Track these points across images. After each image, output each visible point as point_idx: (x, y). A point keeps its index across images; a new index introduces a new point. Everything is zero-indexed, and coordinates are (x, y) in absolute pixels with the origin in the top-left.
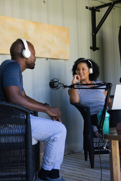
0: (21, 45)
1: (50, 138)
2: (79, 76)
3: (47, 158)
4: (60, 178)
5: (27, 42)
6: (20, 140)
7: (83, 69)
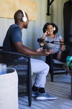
0: (21, 14)
1: (41, 72)
2: (48, 32)
3: (38, 82)
4: (46, 92)
5: (25, 12)
6: (25, 73)
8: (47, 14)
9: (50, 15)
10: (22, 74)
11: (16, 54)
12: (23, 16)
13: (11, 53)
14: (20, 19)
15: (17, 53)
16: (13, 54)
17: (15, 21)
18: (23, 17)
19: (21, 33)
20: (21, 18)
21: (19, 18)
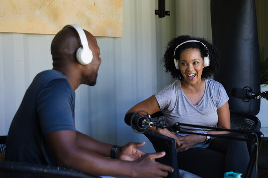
8: (156, 14)
9: (167, 13)
11: (54, 171)
12: (81, 46)
14: (69, 56)
15: (58, 170)
16: (43, 173)
17: (54, 59)
18: (80, 49)
19: (73, 99)
20: (72, 52)
21: (66, 51)
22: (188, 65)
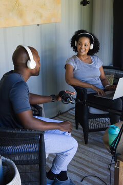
1: (62, 153)
3: (58, 167)
4: (69, 179)
6: (34, 157)
7: (85, 45)
8: (82, 4)
9: (88, 3)
10: (29, 159)
12: (29, 59)
13: (8, 131)
14: (23, 64)
22: (82, 45)
